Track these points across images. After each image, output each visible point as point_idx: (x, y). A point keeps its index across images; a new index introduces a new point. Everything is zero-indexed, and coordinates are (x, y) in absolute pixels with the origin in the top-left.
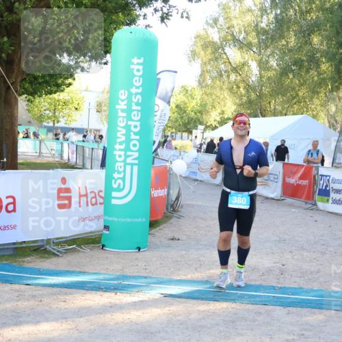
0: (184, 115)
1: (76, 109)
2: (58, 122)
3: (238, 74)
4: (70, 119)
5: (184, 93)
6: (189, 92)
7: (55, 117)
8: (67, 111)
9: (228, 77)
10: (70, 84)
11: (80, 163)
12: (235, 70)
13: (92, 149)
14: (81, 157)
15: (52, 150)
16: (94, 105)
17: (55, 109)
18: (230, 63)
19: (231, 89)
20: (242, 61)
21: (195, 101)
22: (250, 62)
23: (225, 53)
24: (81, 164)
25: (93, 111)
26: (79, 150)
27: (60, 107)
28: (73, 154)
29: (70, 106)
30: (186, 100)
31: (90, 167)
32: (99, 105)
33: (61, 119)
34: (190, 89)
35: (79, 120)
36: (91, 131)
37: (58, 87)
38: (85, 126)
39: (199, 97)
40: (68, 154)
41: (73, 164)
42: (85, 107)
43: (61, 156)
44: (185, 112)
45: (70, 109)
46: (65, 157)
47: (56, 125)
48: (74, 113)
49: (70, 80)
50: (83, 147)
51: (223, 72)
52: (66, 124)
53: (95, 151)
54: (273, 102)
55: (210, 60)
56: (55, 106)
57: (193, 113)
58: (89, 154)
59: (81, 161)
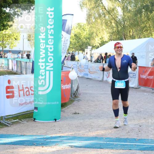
0: (80, 40)
1: (16, 39)
2: (5, 47)
3: (110, 15)
4: (12, 45)
5: (79, 27)
6: (82, 27)
7: (3, 44)
8: (11, 40)
9: (105, 17)
10: (11, 26)
11: (19, 71)
12: (109, 12)
13: (26, 62)
14: (20, 68)
15: (2, 64)
16: (26, 35)
17: (3, 40)
18: (105, 9)
19: (106, 24)
20: (112, 7)
21: (85, 32)
22: (117, 7)
23: (102, 3)
24: (20, 72)
25: (26, 41)
26: (19, 63)
27: (6, 38)
28: (15, 66)
29: (12, 38)
30: (80, 32)
31: (25, 73)
32: (29, 36)
33: (7, 46)
34: (82, 25)
35: (17, 46)
37: (4, 27)
38: (22, 49)
39: (88, 30)
40: (12, 66)
41: (15, 72)
42: (20, 38)
43: (8, 68)
44: (80, 39)
45: (12, 39)
46: (10, 68)
47: (4, 49)
48: (14, 41)
50: (21, 61)
51: (101, 14)
52: (10, 48)
53: (28, 64)
54: (132, 31)
55: (93, 8)
56: (3, 38)
57: (85, 39)
58: (24, 66)
59: (20, 70)
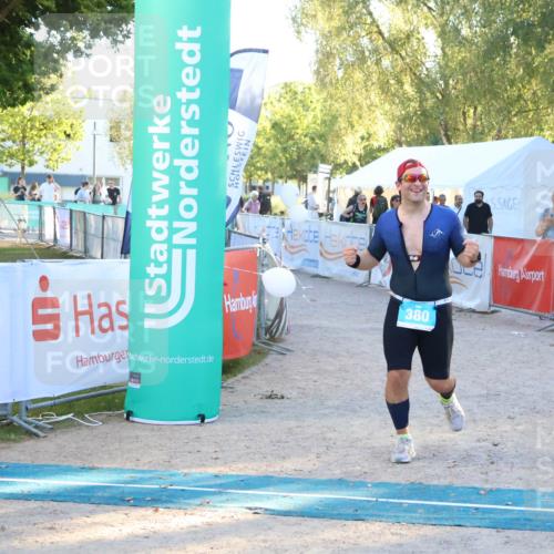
0: (291, 142)
1: (68, 136)
2: (31, 164)
3: (398, 57)
4: (55, 156)
5: (288, 98)
6: (300, 97)
7: (26, 152)
8: (50, 140)
9: (378, 62)
10: (53, 88)
11: (78, 245)
12: (394, 45)
13: (104, 217)
14: (81, 235)
15: (20, 220)
16: (103, 126)
17: (24, 137)
18: (380, 33)
19: (384, 88)
20: (406, 28)
21: (310, 116)
22: (422, 29)
23: (370, 14)
24: (81, 248)
25: (103, 141)
26: (77, 220)
27: (34, 132)
28: (63, 228)
29: (56, 130)
30: (292, 113)
31: (99, 255)
32: (115, 127)
33: (36, 158)
34: (300, 89)
35: (74, 160)
36: (99, 179)
37: (29, 93)
38: (88, 172)
39: (319, 107)
40: (54, 228)
41: (64, 249)
42: (85, 130)
43: (41, 236)
44: (291, 137)
45: (55, 136)
46: (49, 235)
47: (28, 170)
48: (64, 144)
49: (54, 78)
50: (85, 213)
51: (367, 54)
52: (48, 167)
53: (109, 222)
54: (472, 111)
55: (340, 30)
56: (24, 131)
57: (307, 139)
58: (96, 228)
59: (81, 243)
